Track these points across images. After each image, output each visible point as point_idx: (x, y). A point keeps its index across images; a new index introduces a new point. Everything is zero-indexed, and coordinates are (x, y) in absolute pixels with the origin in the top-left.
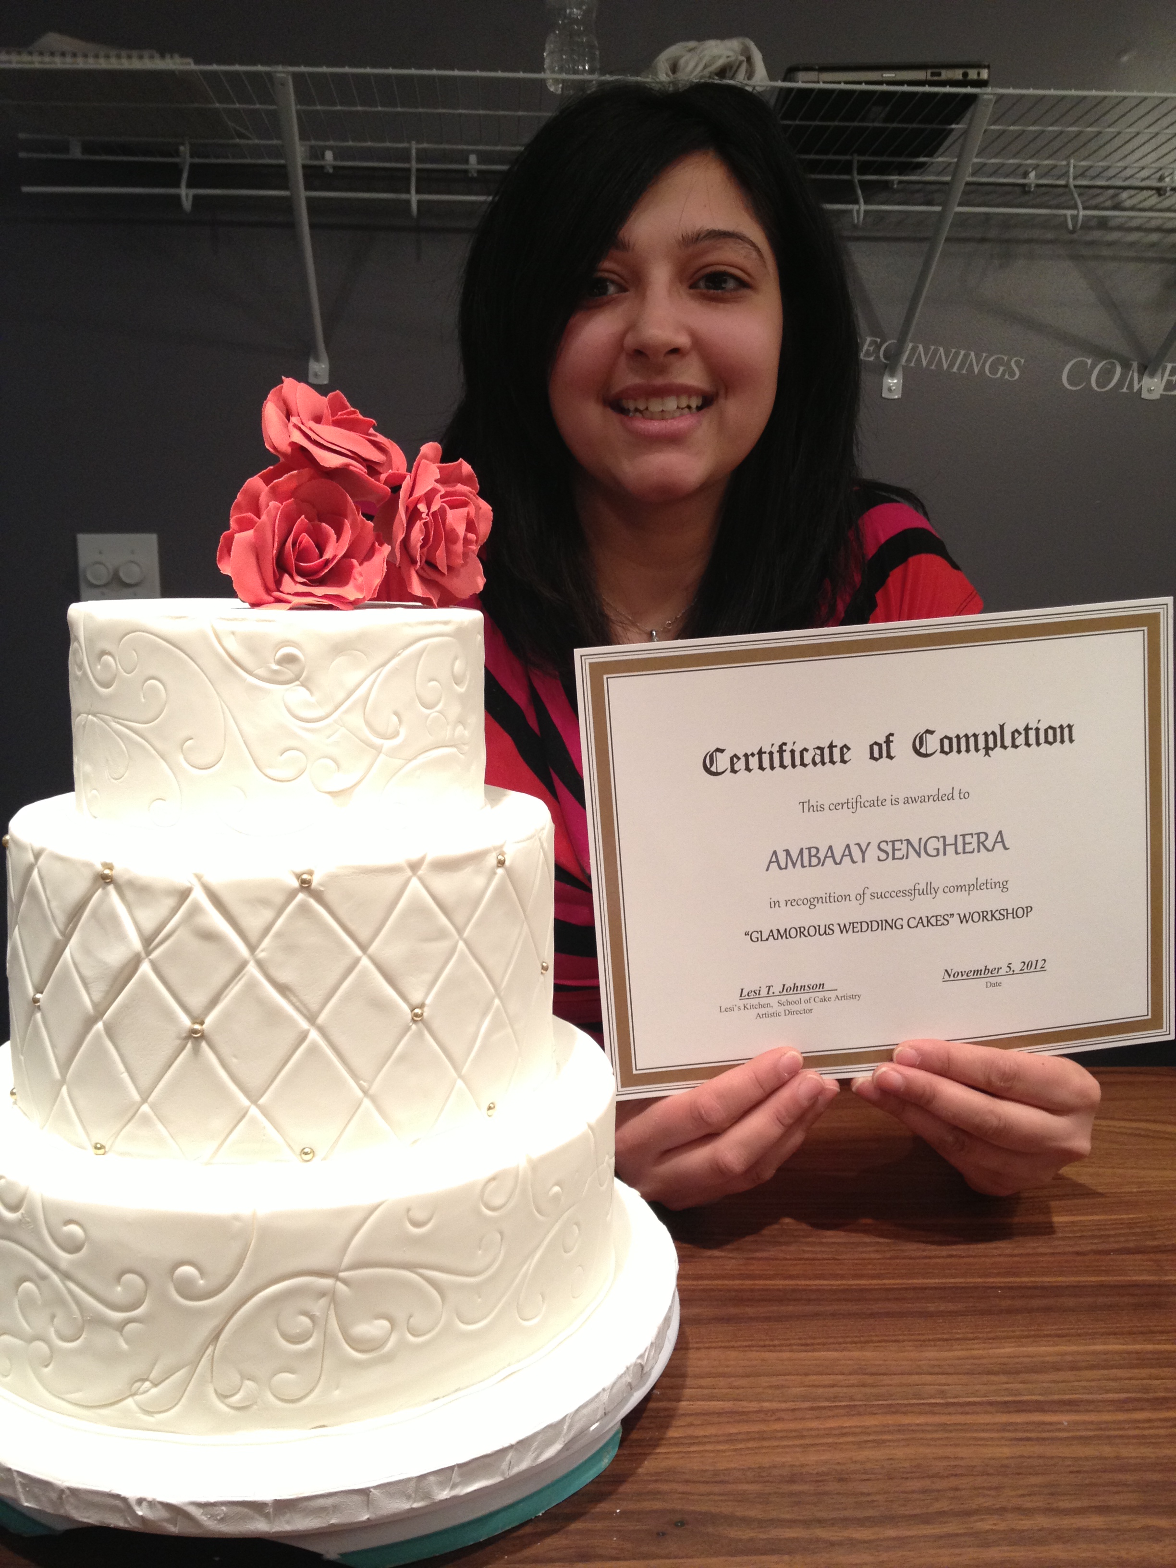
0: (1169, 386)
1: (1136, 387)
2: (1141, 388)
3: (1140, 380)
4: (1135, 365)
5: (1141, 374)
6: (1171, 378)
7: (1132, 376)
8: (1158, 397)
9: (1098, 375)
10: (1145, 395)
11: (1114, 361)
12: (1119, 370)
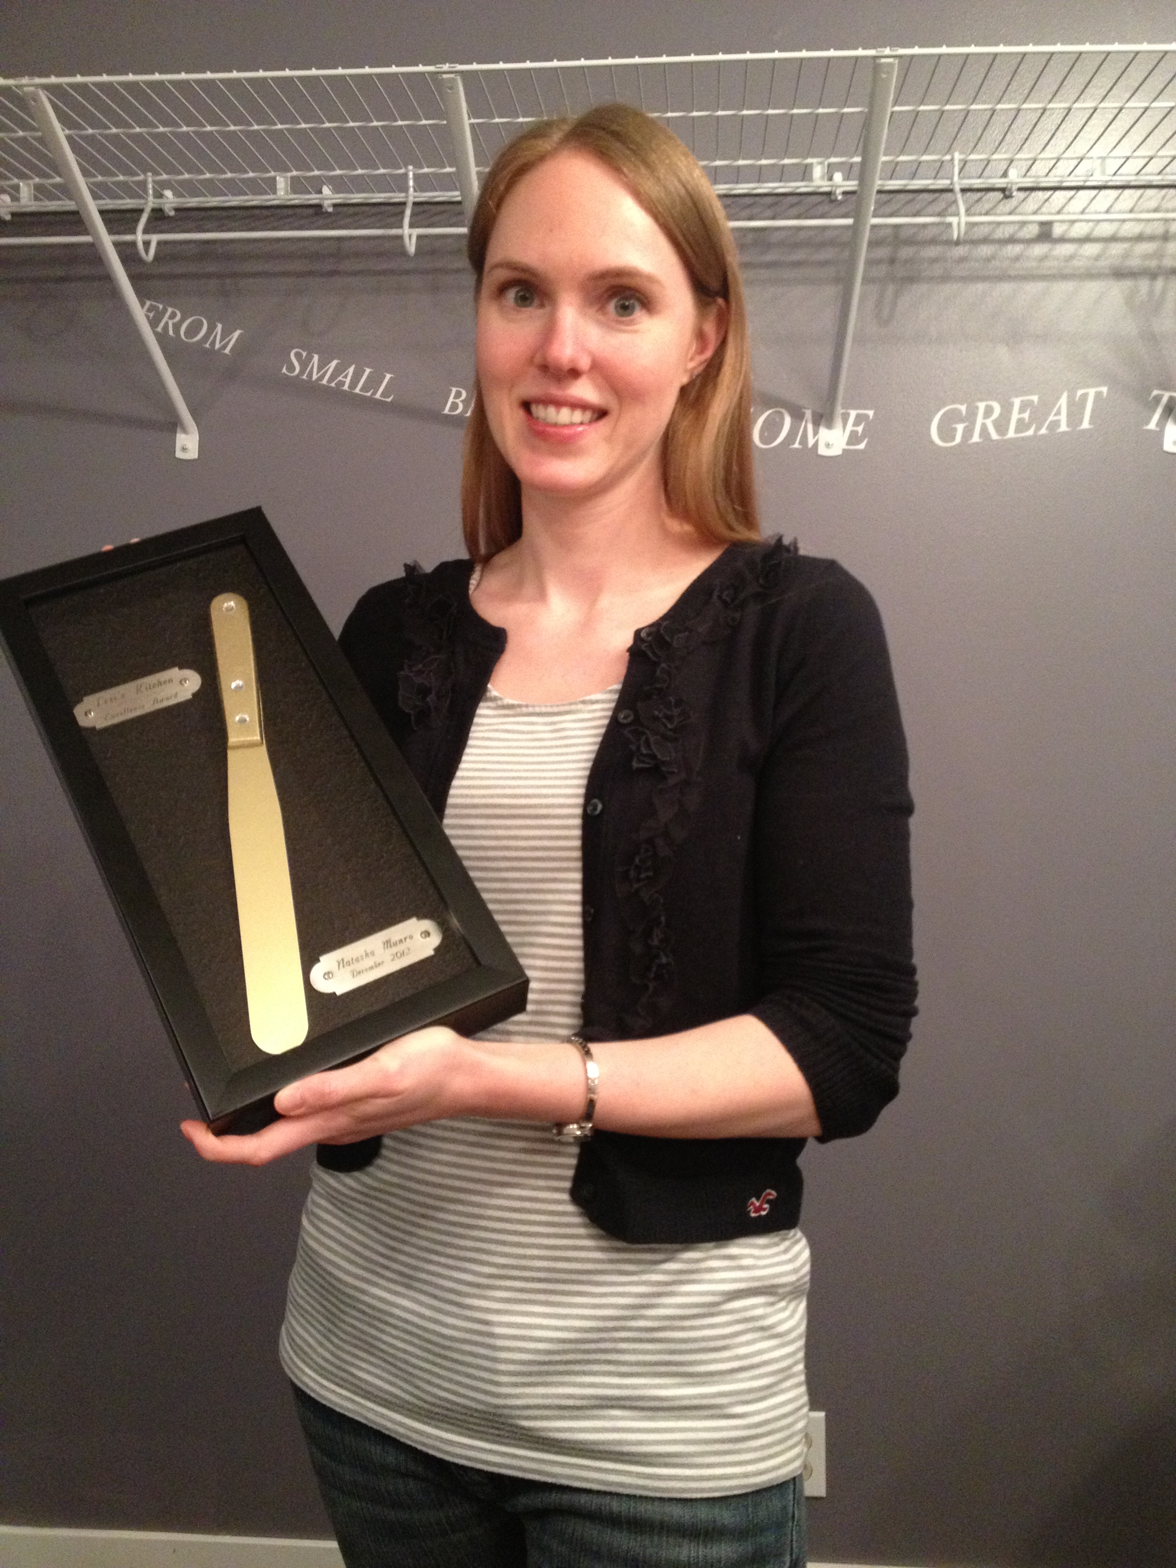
0: (854, 438)
1: (811, 442)
2: (817, 442)
3: (816, 433)
4: (808, 414)
5: (817, 424)
6: (855, 428)
7: (806, 427)
8: (840, 452)
9: (762, 427)
10: (822, 451)
11: (783, 410)
12: (788, 421)
